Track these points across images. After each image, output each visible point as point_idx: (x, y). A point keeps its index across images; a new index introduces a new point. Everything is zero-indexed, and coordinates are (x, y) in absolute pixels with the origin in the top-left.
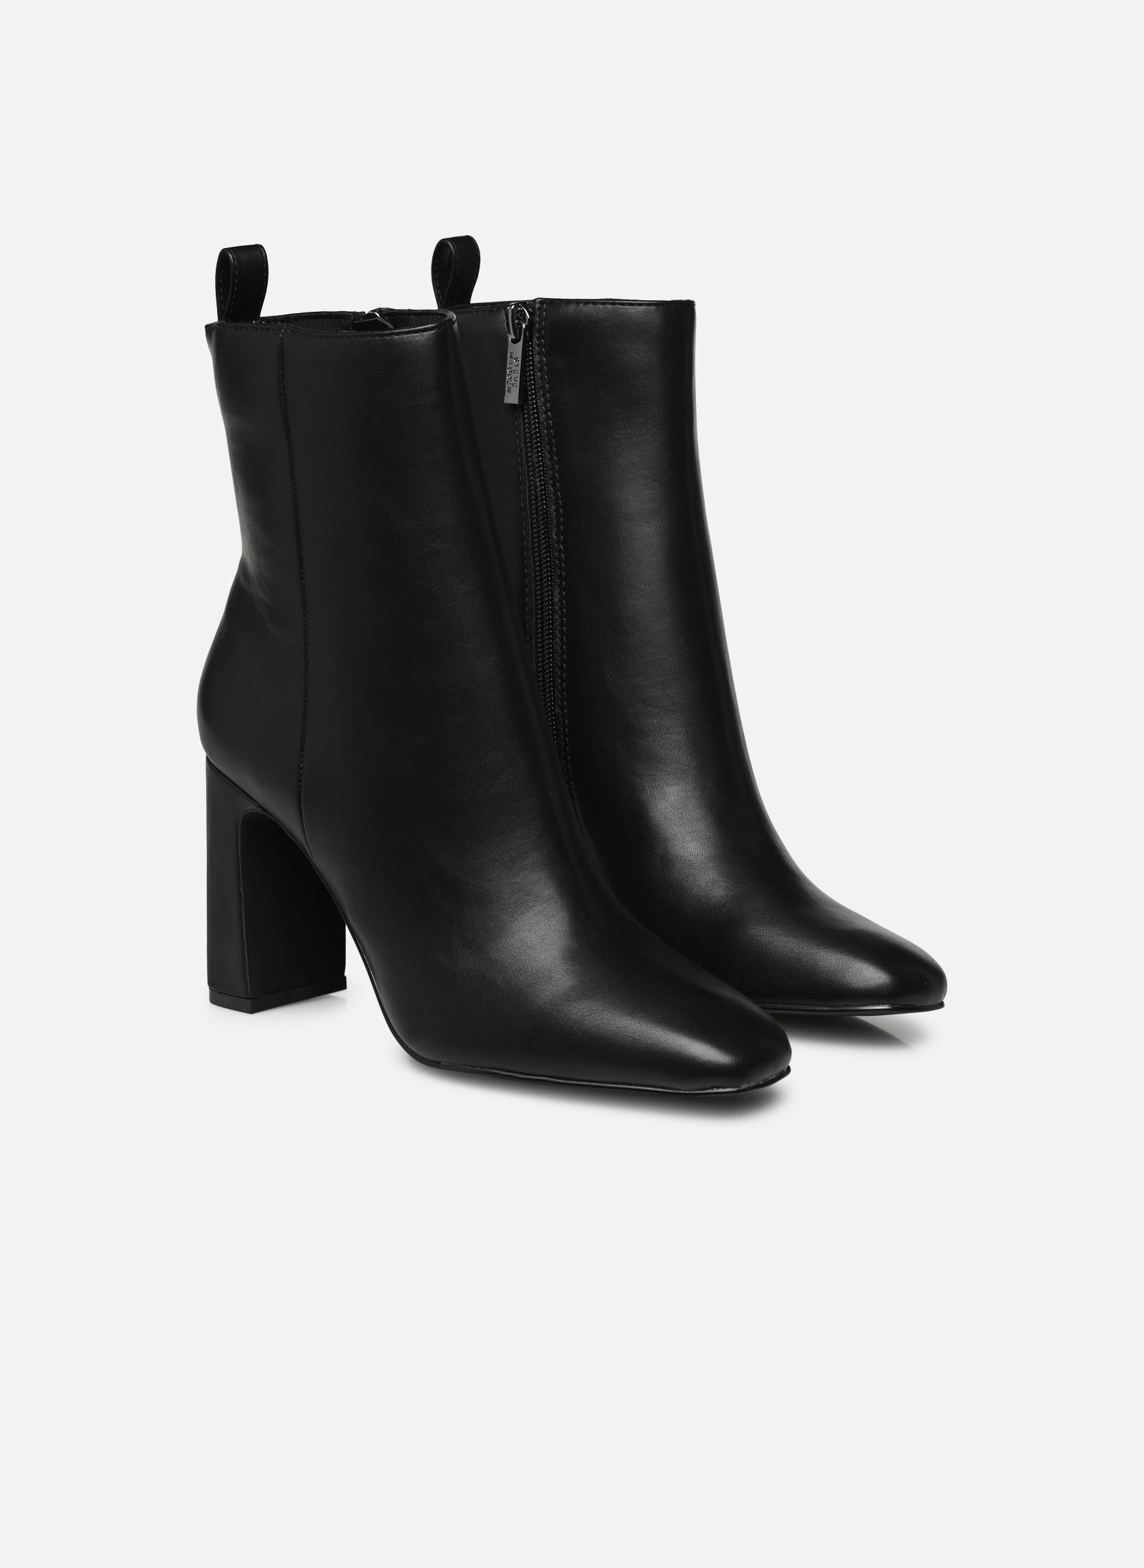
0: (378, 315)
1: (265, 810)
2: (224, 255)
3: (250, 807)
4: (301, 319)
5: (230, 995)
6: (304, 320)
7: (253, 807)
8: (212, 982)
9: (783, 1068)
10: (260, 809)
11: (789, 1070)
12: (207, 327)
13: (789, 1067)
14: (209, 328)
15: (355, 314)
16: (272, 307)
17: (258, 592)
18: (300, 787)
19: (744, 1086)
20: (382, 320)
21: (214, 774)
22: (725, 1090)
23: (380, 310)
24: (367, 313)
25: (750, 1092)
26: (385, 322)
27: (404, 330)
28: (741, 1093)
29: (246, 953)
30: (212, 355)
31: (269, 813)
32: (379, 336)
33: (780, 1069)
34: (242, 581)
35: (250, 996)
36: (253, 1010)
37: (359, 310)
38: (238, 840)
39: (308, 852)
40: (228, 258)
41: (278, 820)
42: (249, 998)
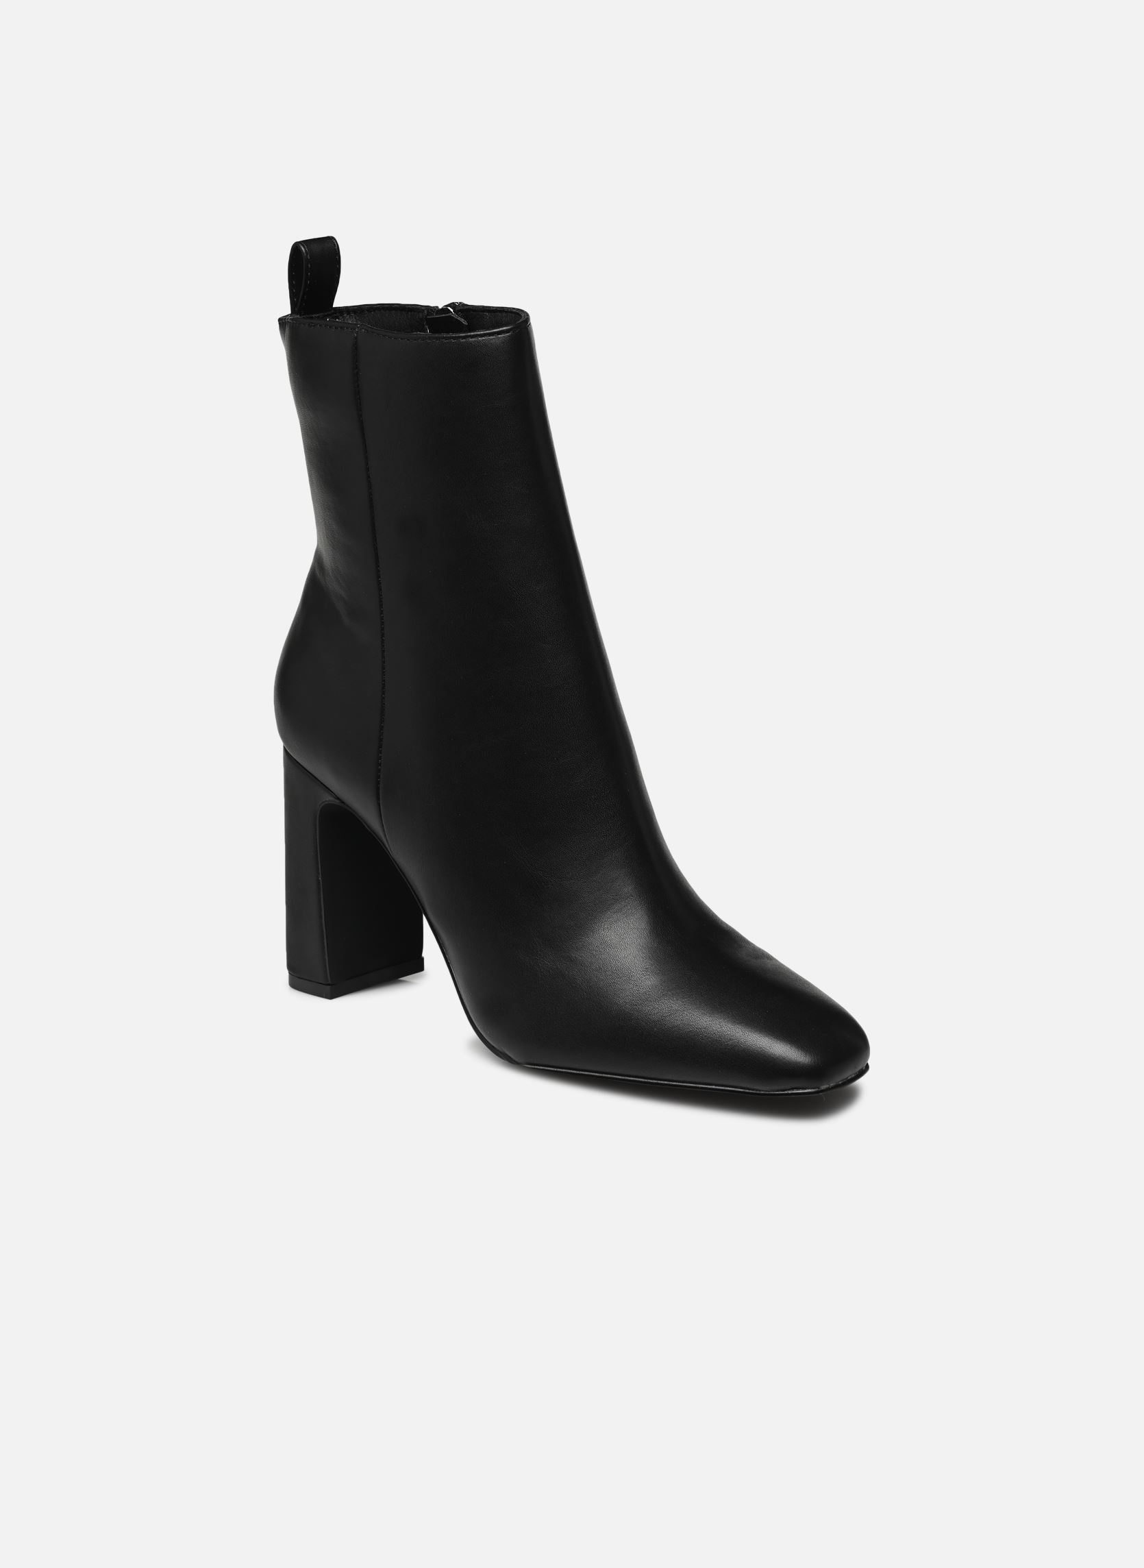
0: (452, 310)
1: (343, 802)
2: (296, 249)
3: (328, 798)
4: (374, 311)
5: (310, 981)
6: (376, 311)
7: (331, 798)
8: (291, 966)
9: (862, 1066)
10: (338, 801)
11: (867, 1067)
12: (280, 320)
13: (867, 1064)
14: (283, 322)
15: (428, 307)
16: (344, 298)
17: (333, 586)
18: (379, 777)
19: (823, 1087)
20: (455, 316)
21: (291, 763)
22: (806, 1091)
23: (452, 305)
24: (440, 307)
25: (829, 1092)
26: (459, 319)
27: (479, 333)
28: (821, 1094)
29: (325, 941)
30: (286, 348)
31: (347, 806)
32: (454, 338)
33: (859, 1068)
34: (316, 570)
35: (330, 982)
36: (332, 995)
37: (432, 305)
38: (316, 830)
39: (387, 846)
40: (300, 251)
41: (354, 811)
42: (329, 985)
